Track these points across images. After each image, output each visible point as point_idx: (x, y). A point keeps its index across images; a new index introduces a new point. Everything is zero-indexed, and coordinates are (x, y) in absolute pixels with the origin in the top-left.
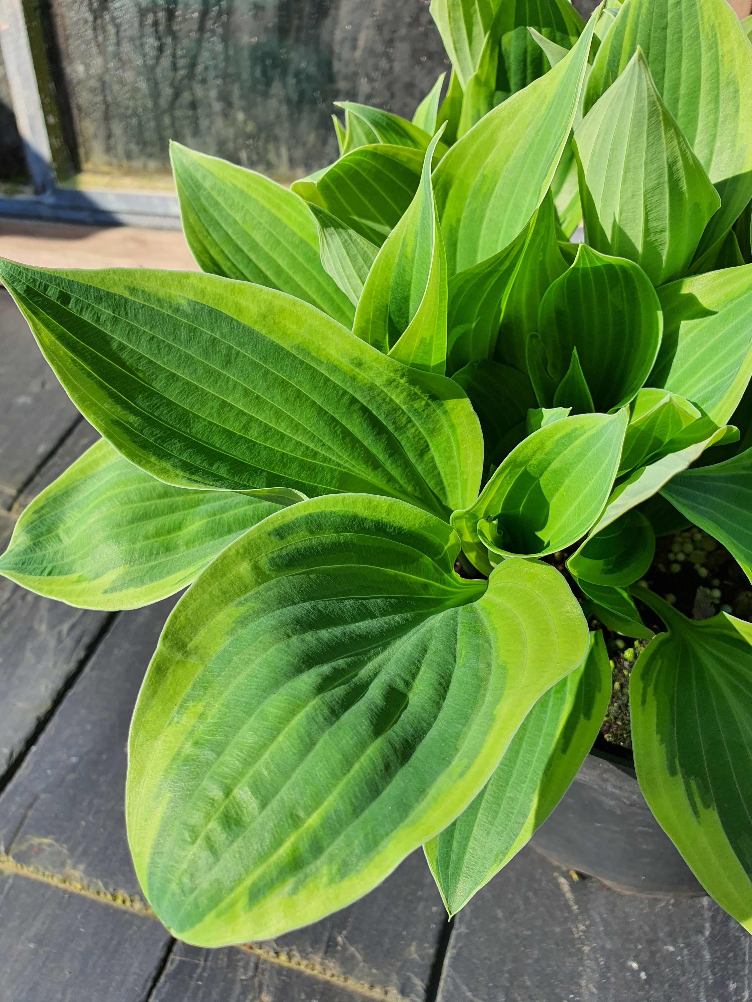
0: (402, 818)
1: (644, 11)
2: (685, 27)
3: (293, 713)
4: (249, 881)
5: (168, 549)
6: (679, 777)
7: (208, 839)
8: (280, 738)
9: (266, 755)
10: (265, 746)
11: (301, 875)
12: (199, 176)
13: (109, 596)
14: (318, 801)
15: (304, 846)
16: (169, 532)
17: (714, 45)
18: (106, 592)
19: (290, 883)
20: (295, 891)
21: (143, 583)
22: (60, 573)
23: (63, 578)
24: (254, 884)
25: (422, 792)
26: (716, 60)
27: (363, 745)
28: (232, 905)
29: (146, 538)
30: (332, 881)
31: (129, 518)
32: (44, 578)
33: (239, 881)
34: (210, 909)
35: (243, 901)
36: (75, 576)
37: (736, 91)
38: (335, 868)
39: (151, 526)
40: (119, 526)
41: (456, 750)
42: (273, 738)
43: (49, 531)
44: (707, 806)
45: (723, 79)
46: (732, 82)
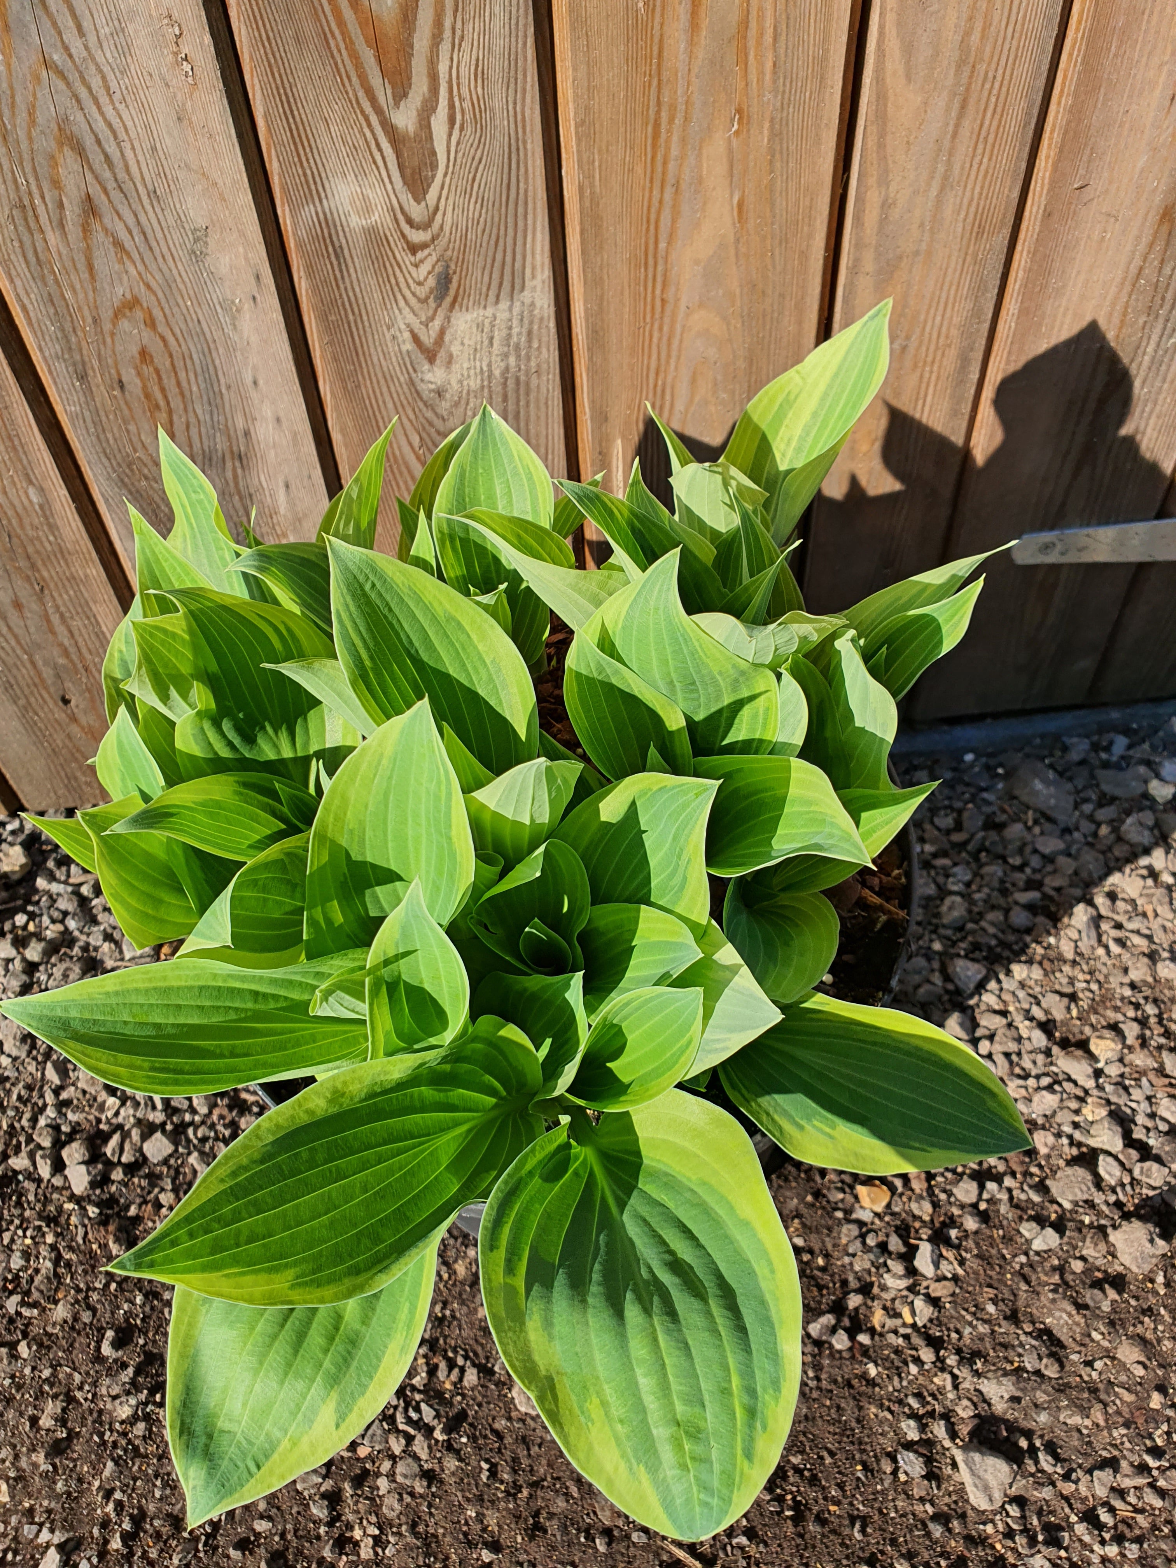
0: (772, 1327)
3: (655, 1340)
4: (739, 1451)
5: (353, 1342)
7: (693, 1459)
8: (667, 1361)
9: (671, 1378)
10: (665, 1376)
11: (759, 1415)
12: (59, 1013)
13: (343, 1426)
14: (726, 1368)
15: (746, 1399)
16: (337, 1329)
17: (419, 600)
18: (338, 1426)
19: (758, 1425)
20: (764, 1428)
21: (366, 1387)
22: (267, 1457)
23: (275, 1456)
24: (743, 1450)
25: (763, 1303)
26: (427, 609)
27: (709, 1314)
28: (742, 1474)
29: (326, 1351)
30: (777, 1399)
31: (291, 1351)
32: (258, 1475)
33: (734, 1456)
34: (732, 1492)
35: (746, 1464)
36: (285, 1444)
37: (459, 623)
38: (771, 1391)
39: (316, 1337)
40: (289, 1365)
41: (748, 1261)
42: (663, 1365)
43: (210, 1437)
45: (442, 620)
46: (450, 619)
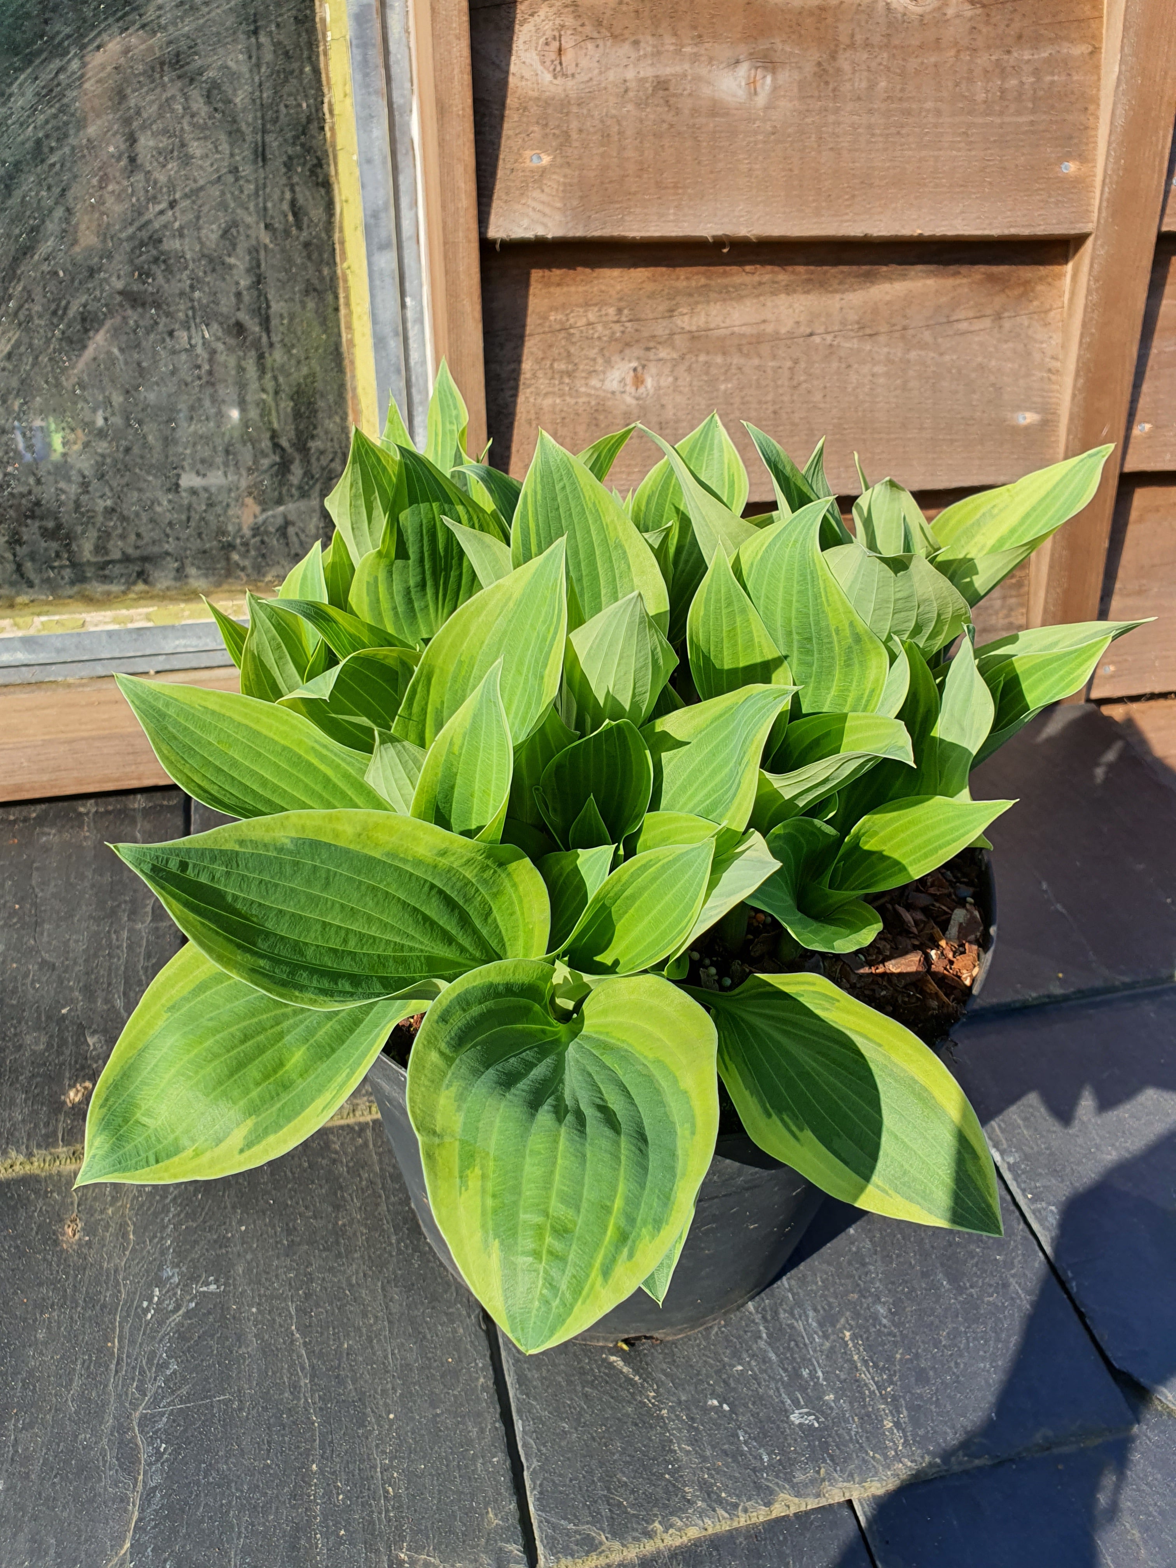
0: (674, 1176)
1: (539, 497)
2: (572, 505)
3: (556, 1142)
4: (597, 1264)
5: (286, 1086)
6: (774, 1117)
7: (550, 1253)
8: (559, 1161)
9: (557, 1177)
10: (552, 1172)
11: (629, 1243)
13: (247, 1154)
14: (614, 1189)
15: (623, 1222)
16: (275, 1071)
17: (598, 518)
18: (242, 1151)
19: (625, 1251)
20: (631, 1256)
21: (281, 1127)
22: (168, 1156)
23: (176, 1159)
24: (603, 1264)
25: (673, 1155)
26: (602, 529)
27: (617, 1144)
28: (592, 1287)
29: (258, 1084)
30: (653, 1237)
31: (227, 1073)
32: (155, 1167)
33: (590, 1266)
34: (576, 1300)
35: (600, 1279)
36: (189, 1152)
37: (625, 552)
38: (650, 1227)
39: (253, 1071)
40: (220, 1083)
41: (673, 1123)
42: (554, 1164)
43: (126, 1121)
44: (801, 1129)
45: (611, 543)
46: (619, 546)
